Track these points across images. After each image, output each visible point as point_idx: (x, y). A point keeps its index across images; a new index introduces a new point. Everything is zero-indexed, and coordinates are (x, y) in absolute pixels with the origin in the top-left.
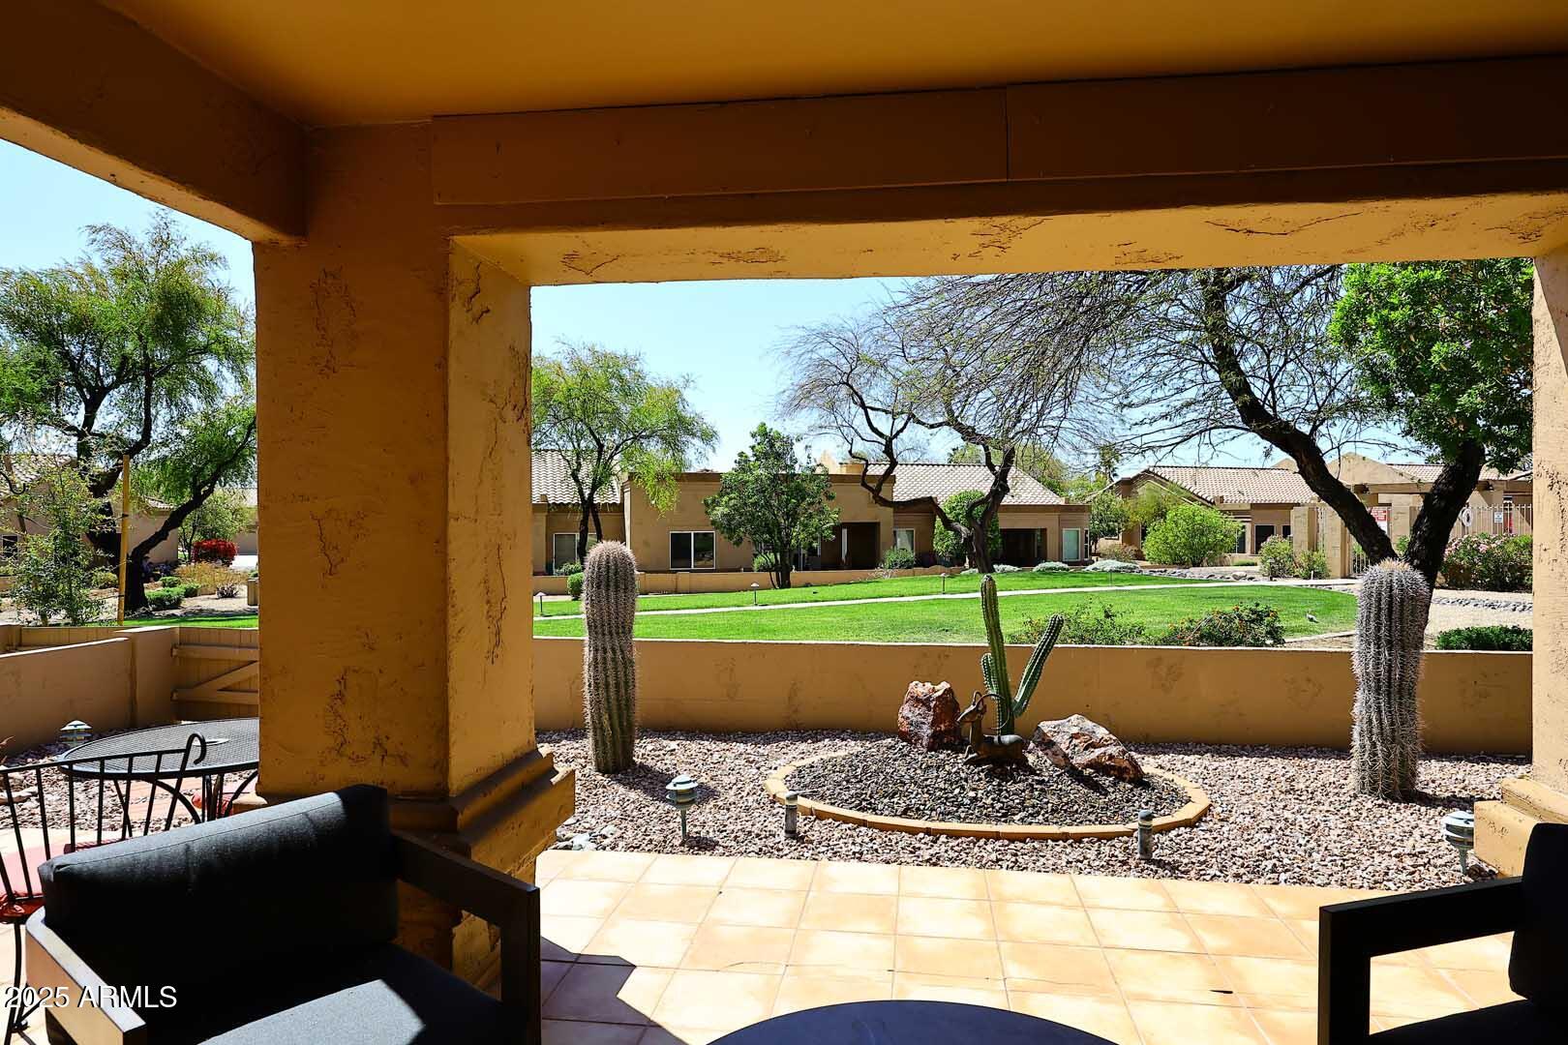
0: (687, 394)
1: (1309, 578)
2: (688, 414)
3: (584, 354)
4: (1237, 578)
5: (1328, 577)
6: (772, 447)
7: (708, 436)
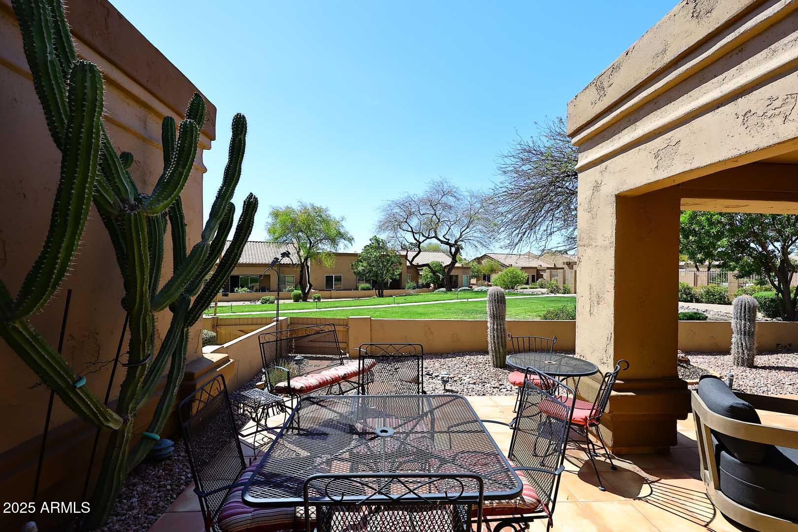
0: (343, 223)
1: (565, 294)
2: (342, 231)
3: (309, 207)
4: (542, 294)
5: (570, 293)
6: (377, 245)
7: (350, 240)
